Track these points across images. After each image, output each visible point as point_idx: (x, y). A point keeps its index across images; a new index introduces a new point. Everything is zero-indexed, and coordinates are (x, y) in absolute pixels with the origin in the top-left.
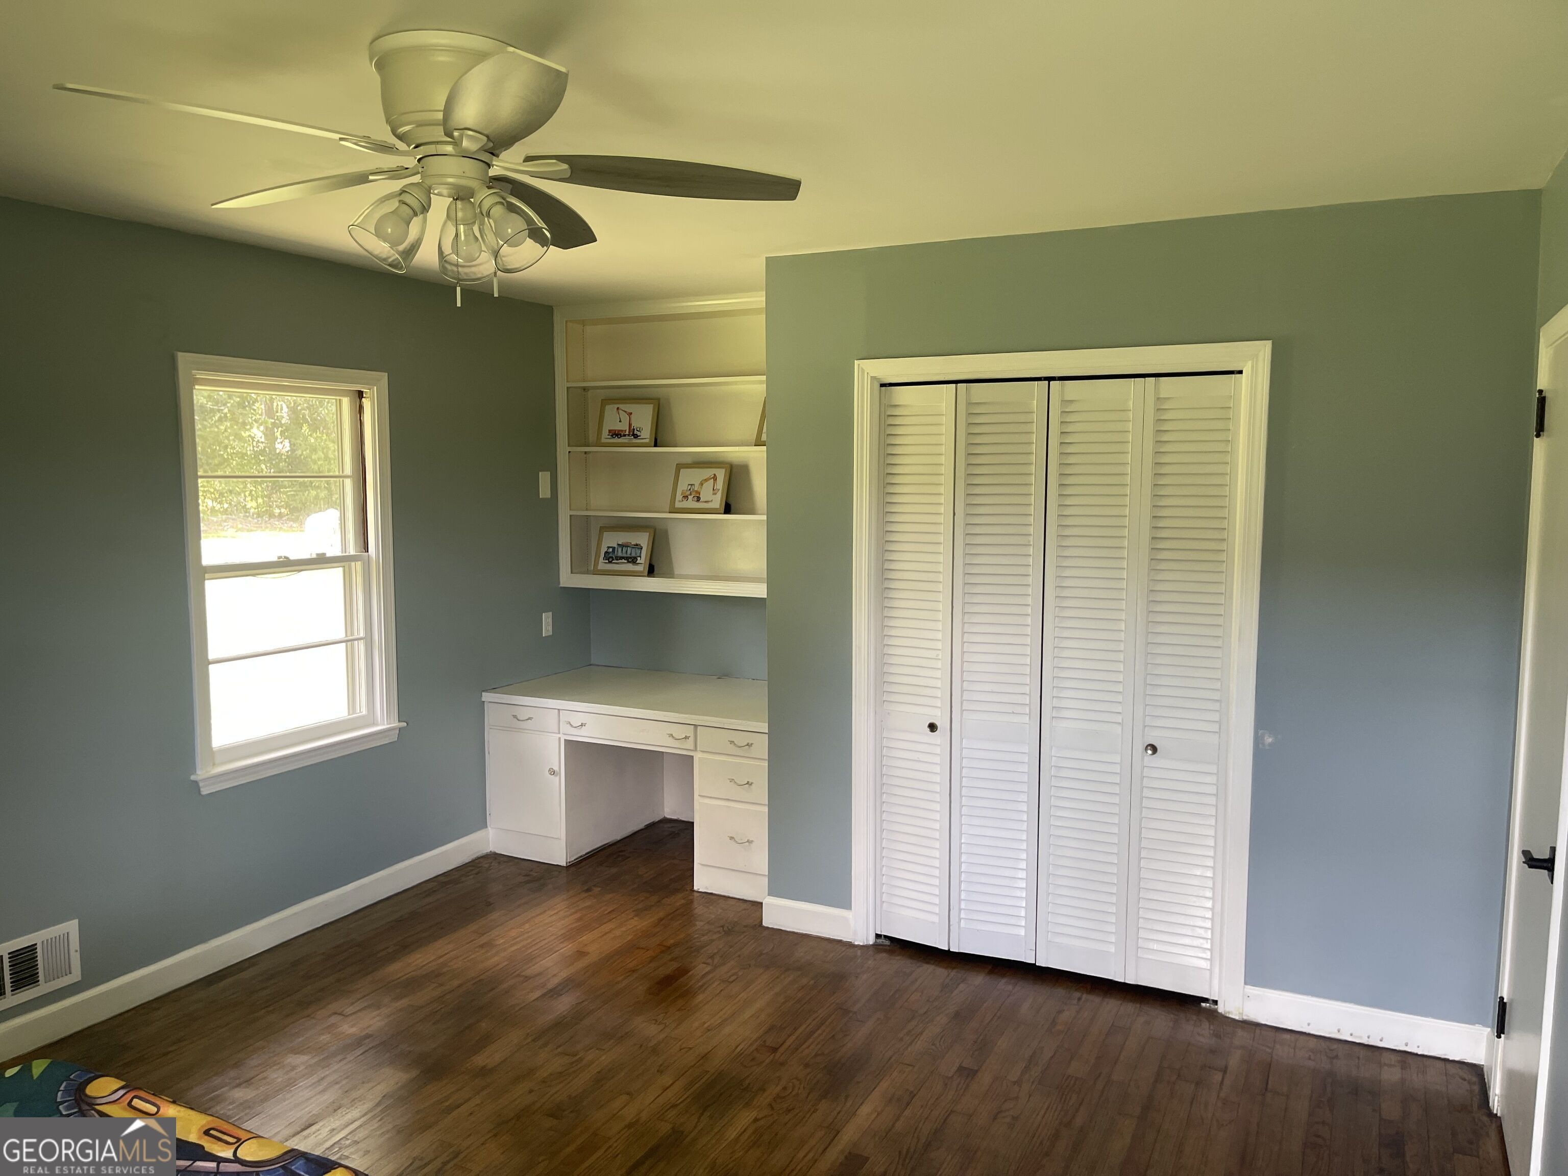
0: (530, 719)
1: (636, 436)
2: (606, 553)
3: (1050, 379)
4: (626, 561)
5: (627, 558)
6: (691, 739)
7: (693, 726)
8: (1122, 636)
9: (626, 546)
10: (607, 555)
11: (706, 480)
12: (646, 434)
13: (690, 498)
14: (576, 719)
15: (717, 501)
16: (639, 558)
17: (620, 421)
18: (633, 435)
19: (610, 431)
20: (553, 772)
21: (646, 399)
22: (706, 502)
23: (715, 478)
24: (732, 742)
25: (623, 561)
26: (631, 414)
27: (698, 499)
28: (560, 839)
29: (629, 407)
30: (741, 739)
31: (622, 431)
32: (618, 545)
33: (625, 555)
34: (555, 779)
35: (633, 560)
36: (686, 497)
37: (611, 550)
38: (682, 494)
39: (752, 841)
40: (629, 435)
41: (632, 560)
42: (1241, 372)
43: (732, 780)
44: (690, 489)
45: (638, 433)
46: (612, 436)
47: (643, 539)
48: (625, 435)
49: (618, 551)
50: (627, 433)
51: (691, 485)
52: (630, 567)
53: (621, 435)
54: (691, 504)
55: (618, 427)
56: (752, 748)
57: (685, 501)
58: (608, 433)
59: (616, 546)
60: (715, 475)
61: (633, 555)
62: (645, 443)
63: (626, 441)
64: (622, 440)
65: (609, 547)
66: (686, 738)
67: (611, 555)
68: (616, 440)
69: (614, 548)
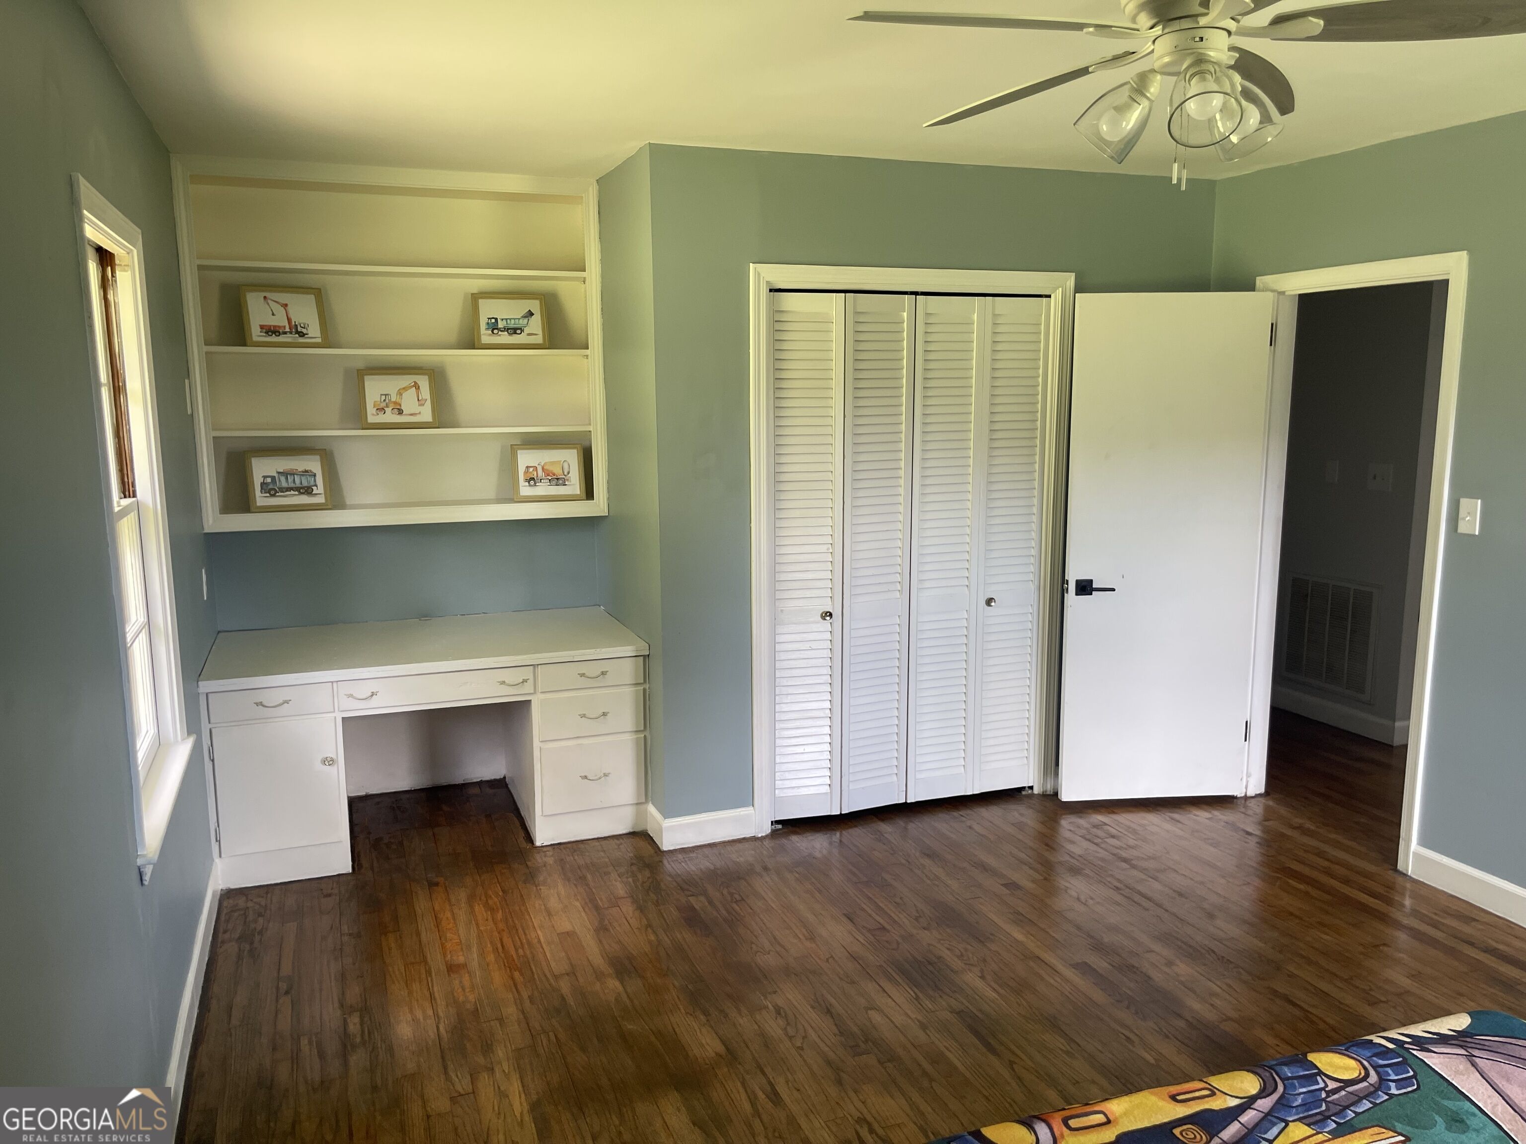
0: (287, 702)
1: (302, 335)
2: (263, 484)
3: (916, 293)
4: (297, 493)
5: (297, 489)
6: (531, 682)
7: (532, 667)
8: (969, 514)
9: (291, 474)
10: (264, 486)
11: (405, 389)
12: (314, 332)
13: (388, 410)
14: (363, 690)
15: (426, 414)
16: (314, 488)
17: (273, 314)
18: (297, 332)
19: (262, 327)
20: (329, 762)
21: (303, 288)
22: (411, 415)
23: (416, 386)
24: (582, 675)
25: (292, 492)
26: (286, 305)
27: (400, 412)
28: (341, 842)
29: (283, 297)
30: (593, 669)
31: (279, 327)
32: (279, 473)
33: (292, 485)
34: (333, 770)
35: (308, 491)
36: (382, 410)
37: (269, 480)
38: (374, 407)
39: (609, 773)
40: (291, 333)
41: (306, 491)
42: (1049, 296)
43: (583, 716)
44: (384, 400)
45: (304, 331)
46: (267, 333)
47: (314, 465)
48: (285, 333)
49: (280, 481)
50: (287, 329)
51: (386, 395)
52: (305, 499)
53: (279, 332)
54: (390, 417)
55: (272, 322)
56: (606, 676)
57: (381, 415)
58: (260, 330)
59: (275, 475)
60: (415, 383)
61: (305, 484)
62: (317, 343)
63: (289, 340)
64: (282, 339)
65: (265, 477)
66: (525, 681)
67: (271, 486)
68: (273, 339)
69: (273, 478)
